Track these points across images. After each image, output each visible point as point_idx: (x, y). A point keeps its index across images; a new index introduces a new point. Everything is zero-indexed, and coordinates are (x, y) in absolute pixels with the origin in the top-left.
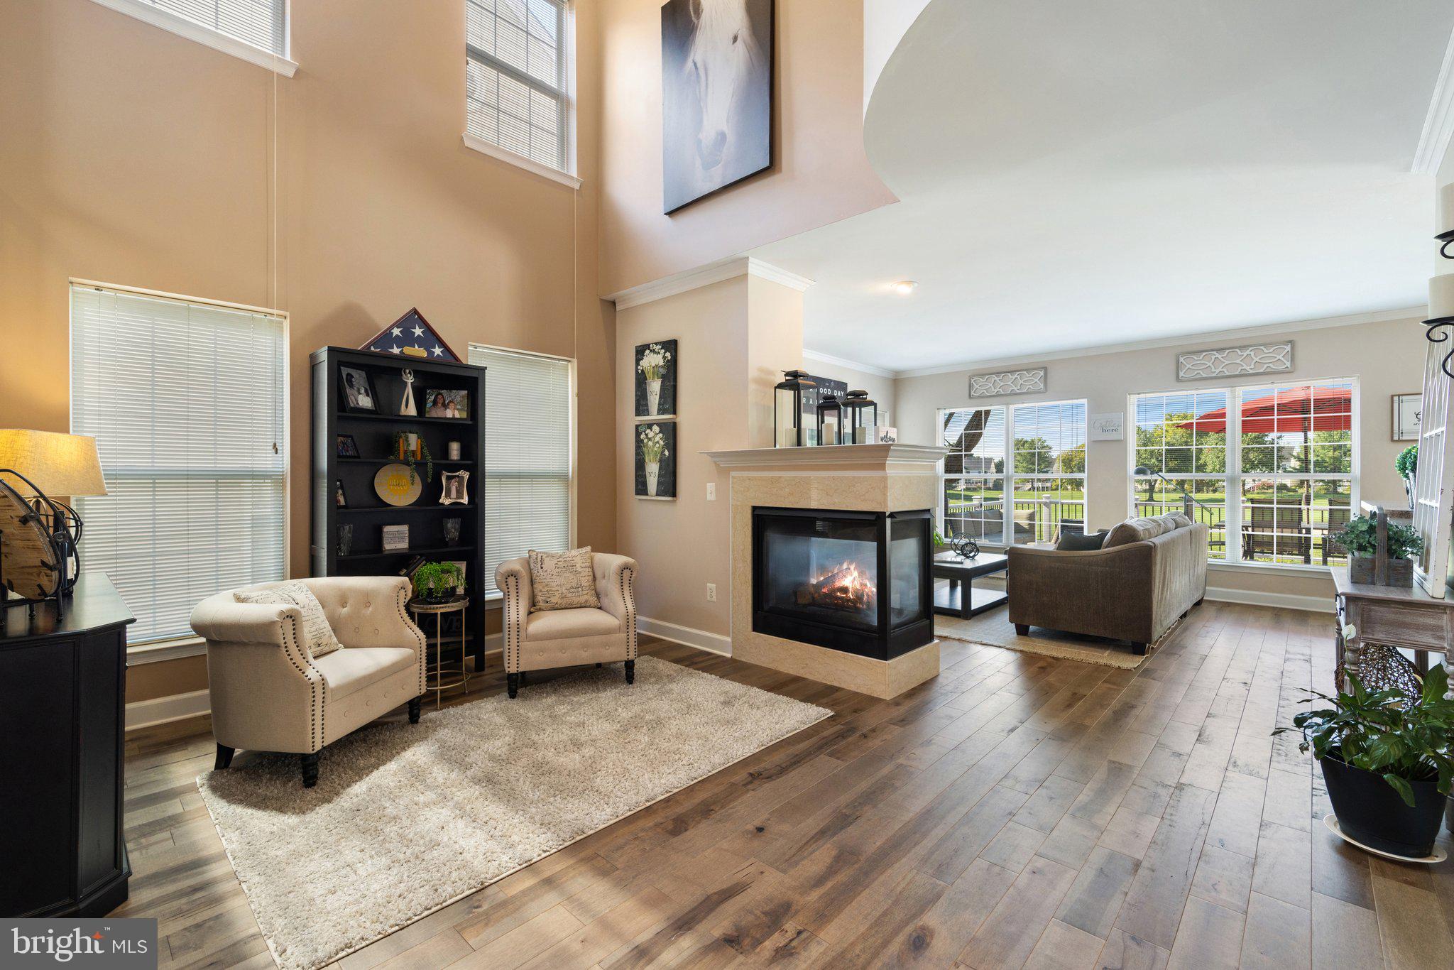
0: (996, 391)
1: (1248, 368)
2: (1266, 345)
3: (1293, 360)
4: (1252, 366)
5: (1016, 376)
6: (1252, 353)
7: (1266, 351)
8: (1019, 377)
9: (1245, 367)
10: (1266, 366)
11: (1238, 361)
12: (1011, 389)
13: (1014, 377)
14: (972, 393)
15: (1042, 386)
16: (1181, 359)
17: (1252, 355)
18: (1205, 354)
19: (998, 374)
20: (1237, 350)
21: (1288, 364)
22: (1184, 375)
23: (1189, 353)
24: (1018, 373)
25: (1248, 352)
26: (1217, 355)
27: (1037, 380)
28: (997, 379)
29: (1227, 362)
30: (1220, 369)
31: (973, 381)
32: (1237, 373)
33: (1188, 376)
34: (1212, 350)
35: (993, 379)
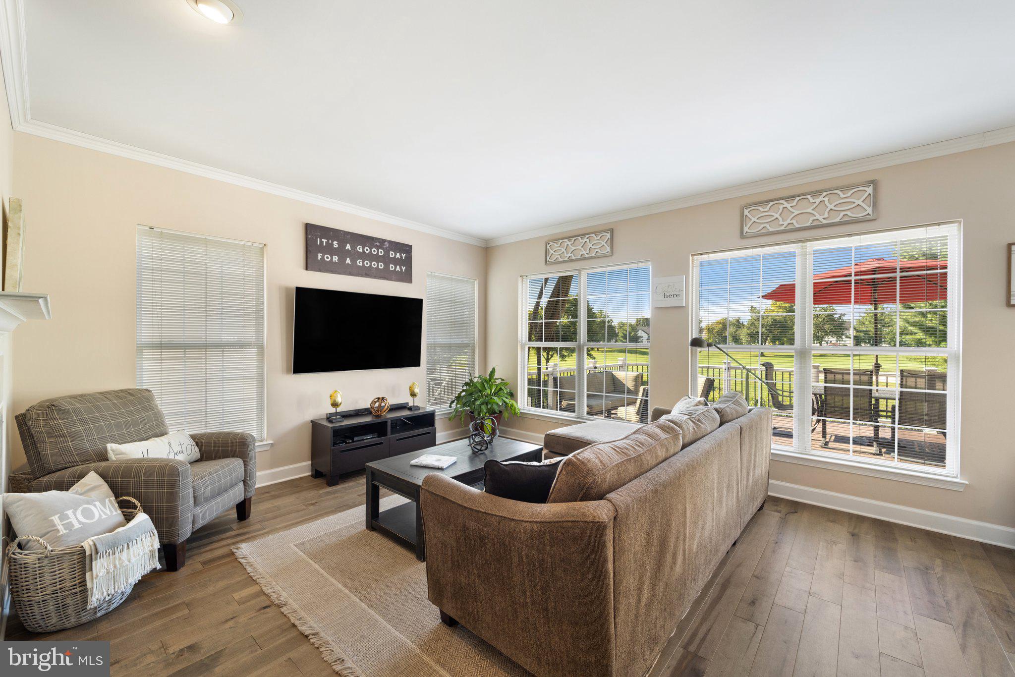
0: (568, 256)
1: (820, 218)
2: (843, 188)
3: (875, 205)
4: (826, 215)
5: (585, 239)
6: (826, 199)
7: (842, 196)
8: (588, 240)
9: (818, 217)
10: (842, 214)
11: (809, 210)
12: (581, 253)
13: (584, 241)
14: (548, 259)
15: (608, 249)
16: (746, 212)
17: (826, 202)
18: (771, 203)
19: (569, 238)
20: (809, 197)
21: (869, 210)
22: (749, 231)
23: (755, 204)
24: (587, 236)
25: (821, 198)
26: (786, 205)
27: (604, 243)
28: (569, 243)
29: (796, 212)
30: (789, 221)
31: (548, 246)
32: (808, 224)
33: (754, 230)
34: (780, 199)
35: (566, 244)
